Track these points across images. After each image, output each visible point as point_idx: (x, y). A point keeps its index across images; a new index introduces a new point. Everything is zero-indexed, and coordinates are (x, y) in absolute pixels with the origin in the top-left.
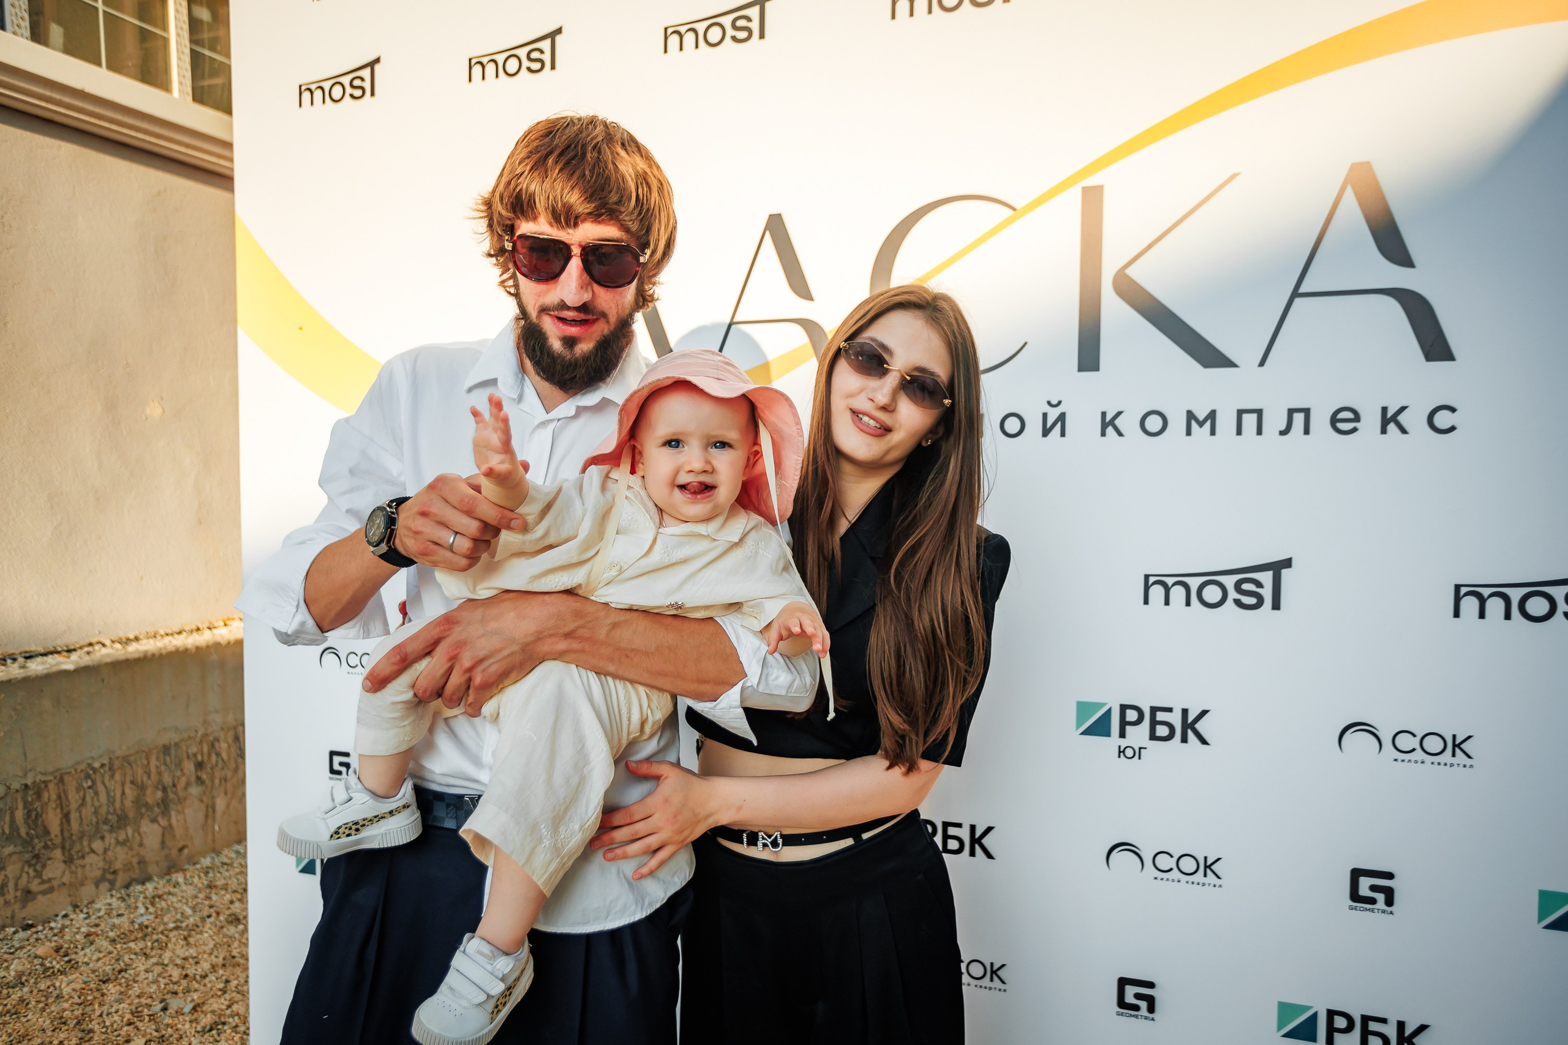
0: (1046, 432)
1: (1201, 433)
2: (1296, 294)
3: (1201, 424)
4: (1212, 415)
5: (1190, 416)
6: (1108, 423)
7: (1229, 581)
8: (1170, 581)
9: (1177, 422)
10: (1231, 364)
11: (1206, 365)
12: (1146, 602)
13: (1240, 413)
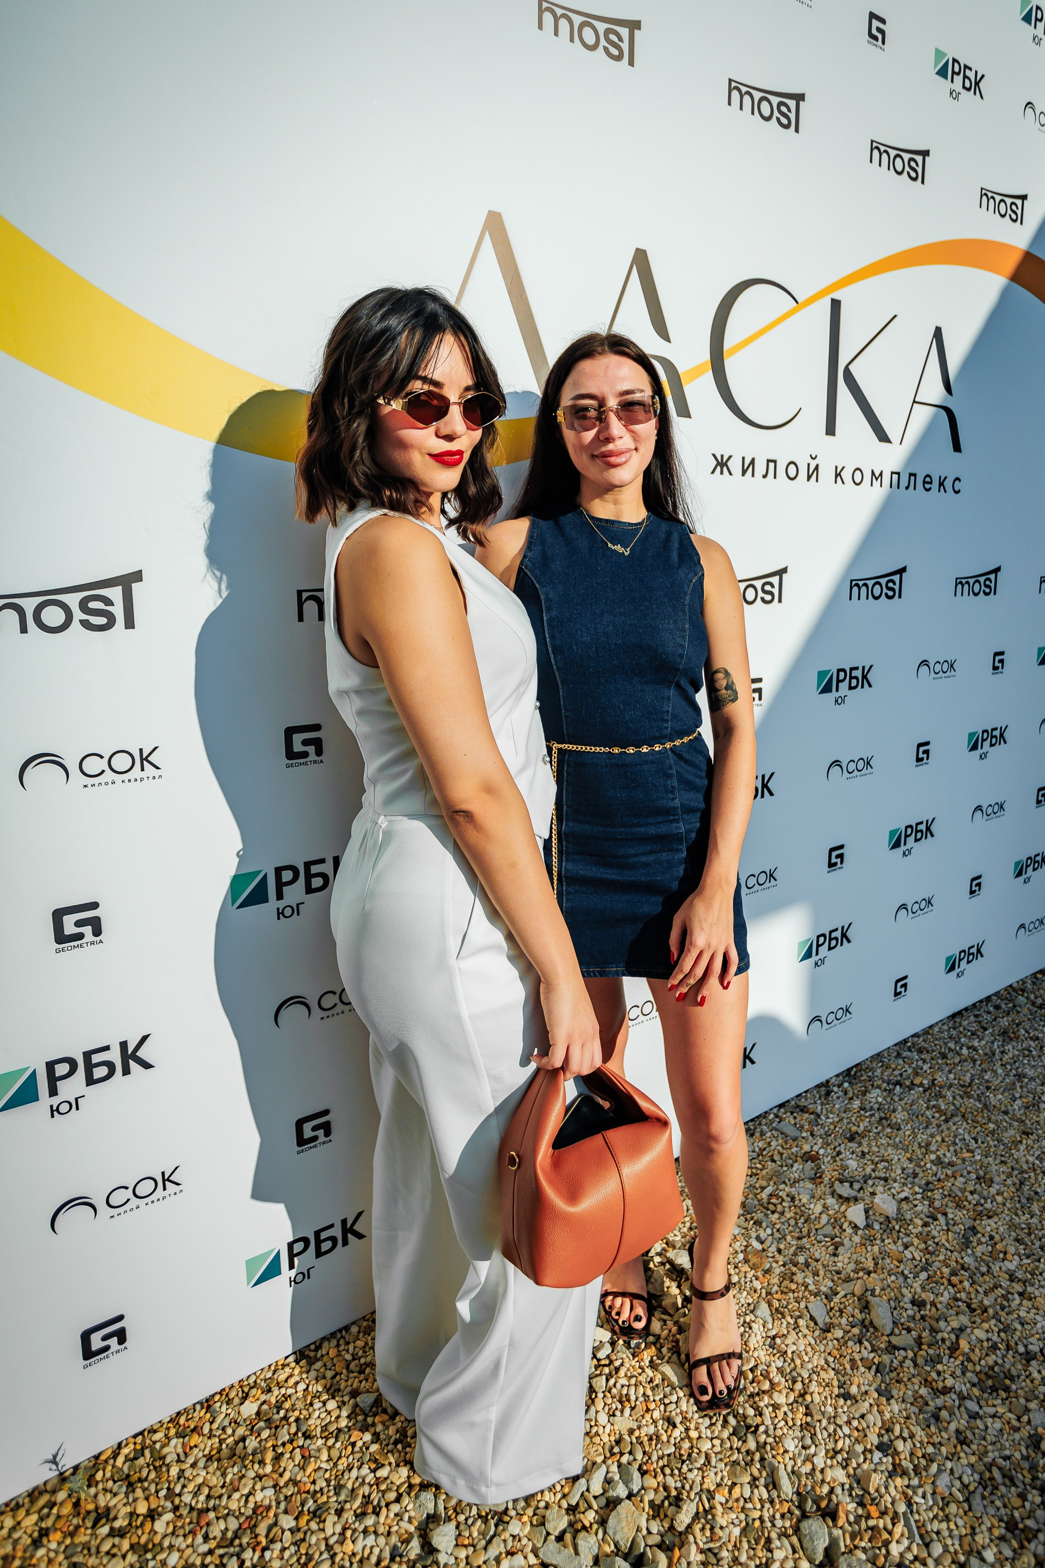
0: (809, 478)
1: (877, 484)
2: (914, 402)
3: (877, 479)
4: (881, 474)
5: (873, 473)
6: (838, 475)
7: (883, 581)
8: (861, 583)
9: (868, 476)
10: (890, 442)
11: (880, 440)
12: (850, 599)
13: (892, 473)
